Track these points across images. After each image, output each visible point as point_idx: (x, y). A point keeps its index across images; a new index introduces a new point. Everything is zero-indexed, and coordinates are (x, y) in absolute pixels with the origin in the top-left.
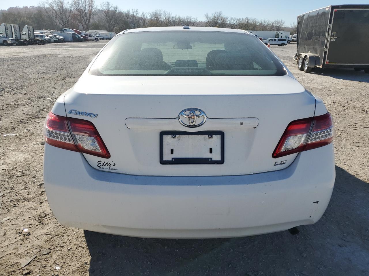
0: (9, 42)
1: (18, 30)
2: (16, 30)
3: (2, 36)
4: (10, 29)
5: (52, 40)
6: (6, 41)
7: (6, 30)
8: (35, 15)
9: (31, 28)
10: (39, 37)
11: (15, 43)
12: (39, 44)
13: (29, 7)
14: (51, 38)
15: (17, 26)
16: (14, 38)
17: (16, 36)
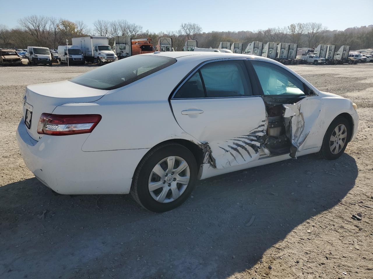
0: (319, 62)
1: (333, 50)
2: (331, 50)
3: (315, 56)
4: (325, 50)
5: (368, 59)
6: (317, 61)
7: (320, 51)
8: (368, 34)
9: (348, 47)
10: (354, 56)
11: (325, 62)
12: (349, 64)
13: (367, 26)
14: (368, 57)
15: (333, 47)
16: (327, 58)
17: (329, 56)
